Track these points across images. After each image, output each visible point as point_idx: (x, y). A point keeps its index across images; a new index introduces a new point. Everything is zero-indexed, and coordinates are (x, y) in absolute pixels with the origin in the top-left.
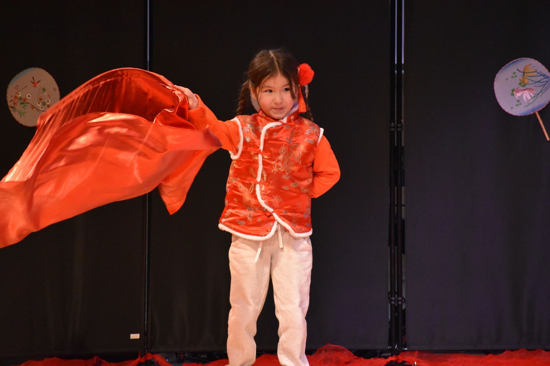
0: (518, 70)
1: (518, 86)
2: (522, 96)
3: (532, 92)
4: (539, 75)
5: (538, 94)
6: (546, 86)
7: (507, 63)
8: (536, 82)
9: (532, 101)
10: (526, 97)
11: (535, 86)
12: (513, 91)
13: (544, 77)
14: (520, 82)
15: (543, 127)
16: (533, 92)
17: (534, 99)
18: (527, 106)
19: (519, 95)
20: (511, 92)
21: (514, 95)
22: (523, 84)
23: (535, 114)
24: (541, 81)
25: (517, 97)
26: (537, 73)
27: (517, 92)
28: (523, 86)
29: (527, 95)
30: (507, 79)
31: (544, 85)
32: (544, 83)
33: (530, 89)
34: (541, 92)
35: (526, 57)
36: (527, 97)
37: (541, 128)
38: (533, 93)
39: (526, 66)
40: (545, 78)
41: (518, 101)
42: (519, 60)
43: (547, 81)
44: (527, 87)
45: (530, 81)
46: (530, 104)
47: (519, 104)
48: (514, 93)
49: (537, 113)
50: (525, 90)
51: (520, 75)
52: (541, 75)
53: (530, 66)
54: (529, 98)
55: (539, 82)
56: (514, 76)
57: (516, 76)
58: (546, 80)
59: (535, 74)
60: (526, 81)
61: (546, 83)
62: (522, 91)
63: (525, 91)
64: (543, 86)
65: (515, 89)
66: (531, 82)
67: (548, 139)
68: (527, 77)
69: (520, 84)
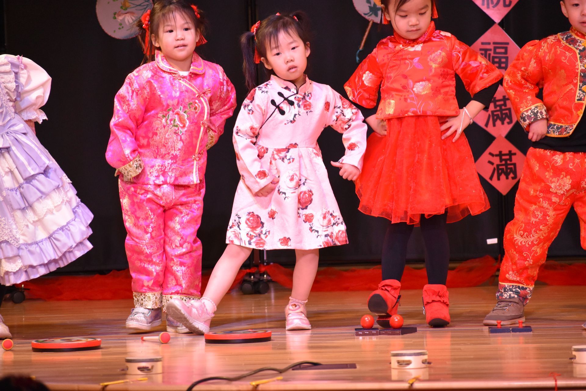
1: (120, 9)
2: (124, 19)
3: (133, 16)
8: (138, 6)
9: (134, 24)
11: (136, 10)
12: (115, 14)
14: (121, 5)
17: (136, 22)
18: (129, 29)
19: (120, 18)
20: (113, 15)
21: (116, 18)
23: (137, 37)
24: (142, 5)
25: (119, 21)
27: (119, 15)
28: (124, 10)
30: (109, 3)
31: (145, 9)
32: (145, 7)
33: (132, 13)
36: (129, 20)
38: (134, 17)
40: (146, 1)
41: (121, 24)
43: (148, 5)
44: (128, 10)
45: (130, 4)
46: (132, 28)
47: (121, 27)
48: (116, 16)
49: (139, 37)
50: (126, 13)
54: (131, 21)
55: (140, 5)
58: (147, 3)
60: (127, 4)
61: (147, 7)
62: (124, 14)
63: (127, 15)
64: (143, 10)
65: (117, 12)
66: (133, 6)
68: (129, 1)
69: (121, 7)
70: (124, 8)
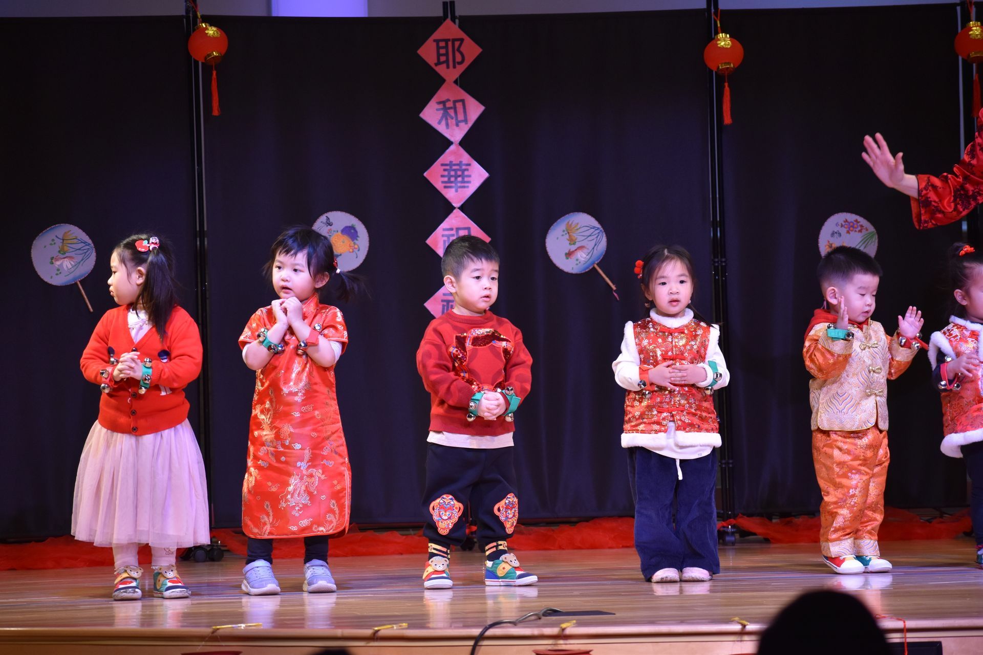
0: (56, 236)
1: (58, 254)
2: (62, 265)
3: (72, 261)
4: (80, 242)
5: (80, 263)
6: (87, 254)
7: (44, 230)
8: (77, 250)
9: (73, 269)
10: (67, 266)
11: (76, 254)
12: (52, 258)
13: (85, 245)
14: (59, 249)
15: (85, 297)
16: (74, 260)
17: (76, 267)
18: (68, 275)
19: (58, 263)
20: (50, 261)
21: (53, 263)
22: (62, 251)
23: (76, 284)
24: (82, 249)
25: (57, 266)
26: (77, 240)
27: (57, 260)
28: (62, 254)
29: (67, 264)
30: (45, 247)
31: (85, 253)
32: (85, 251)
33: (71, 258)
34: (82, 260)
35: (65, 223)
37: (84, 298)
38: (74, 262)
39: (66, 233)
40: (87, 245)
41: (58, 270)
42: (57, 226)
43: (88, 249)
44: (67, 255)
45: (69, 248)
46: (70, 273)
47: (58, 272)
48: (53, 261)
49: (79, 283)
50: (64, 258)
51: (59, 243)
52: (82, 242)
53: (69, 233)
54: (70, 266)
55: (79, 249)
56: (53, 243)
57: (55, 243)
58: (88, 247)
59: (75, 241)
60: (66, 248)
61: (87, 251)
62: (61, 259)
63: (65, 259)
64: (83, 255)
65: (55, 257)
66: (71, 250)
67: (92, 310)
68: (68, 245)
69: (59, 251)
70: (62, 252)
